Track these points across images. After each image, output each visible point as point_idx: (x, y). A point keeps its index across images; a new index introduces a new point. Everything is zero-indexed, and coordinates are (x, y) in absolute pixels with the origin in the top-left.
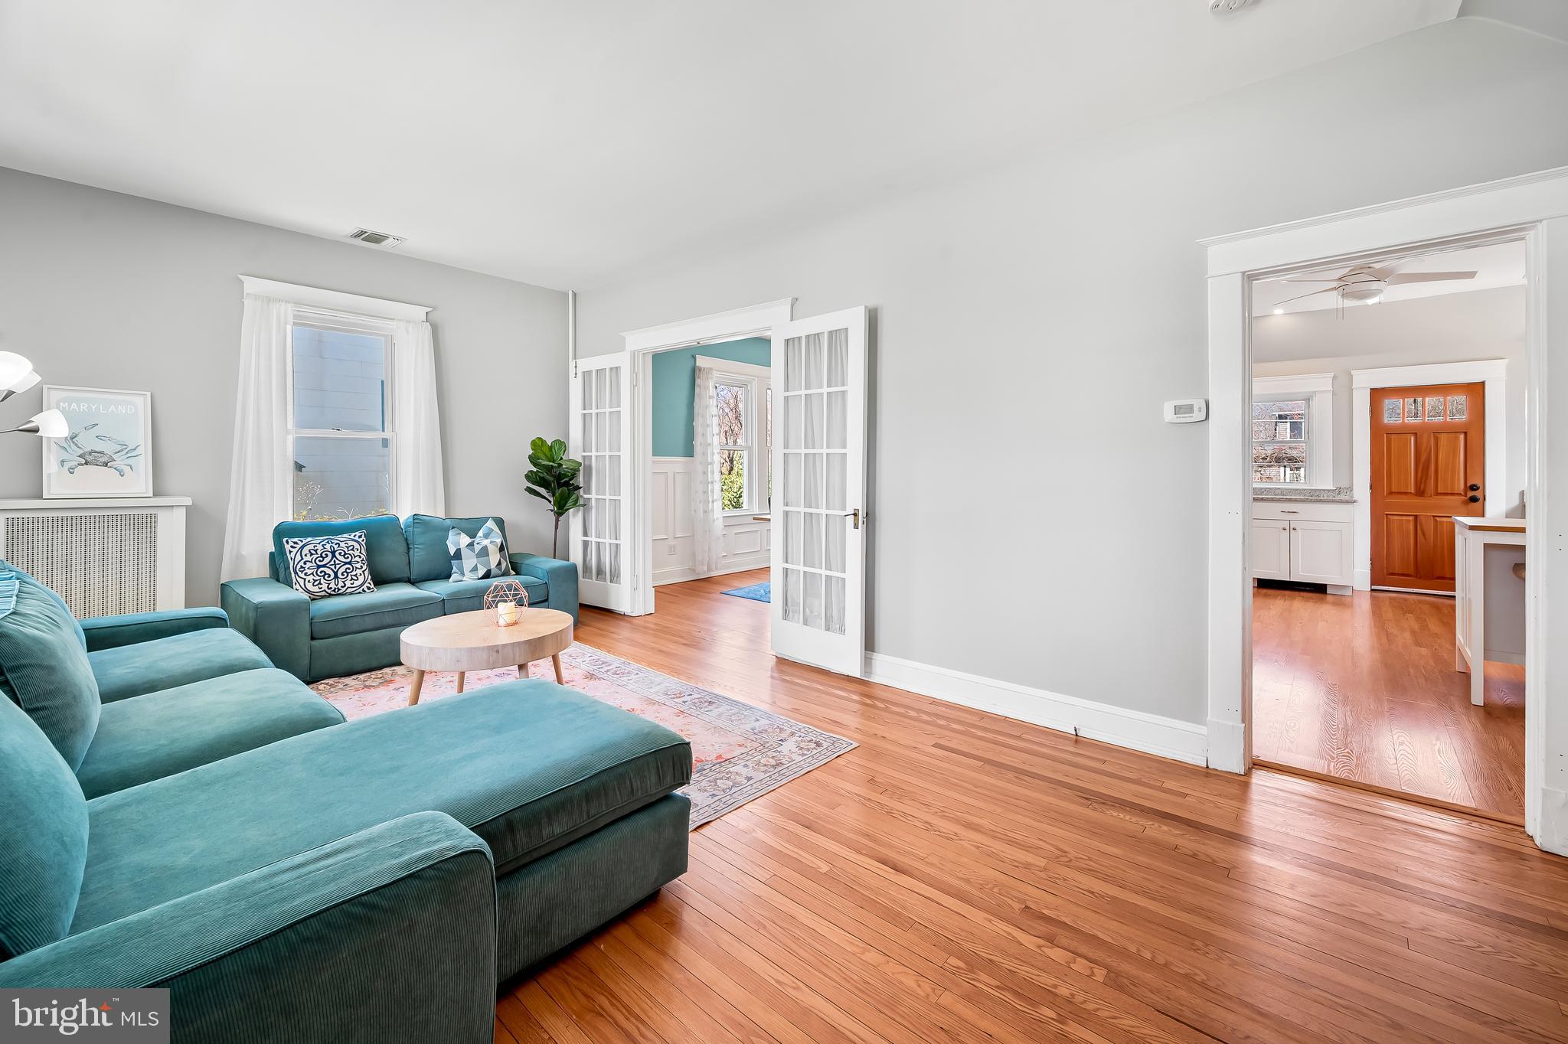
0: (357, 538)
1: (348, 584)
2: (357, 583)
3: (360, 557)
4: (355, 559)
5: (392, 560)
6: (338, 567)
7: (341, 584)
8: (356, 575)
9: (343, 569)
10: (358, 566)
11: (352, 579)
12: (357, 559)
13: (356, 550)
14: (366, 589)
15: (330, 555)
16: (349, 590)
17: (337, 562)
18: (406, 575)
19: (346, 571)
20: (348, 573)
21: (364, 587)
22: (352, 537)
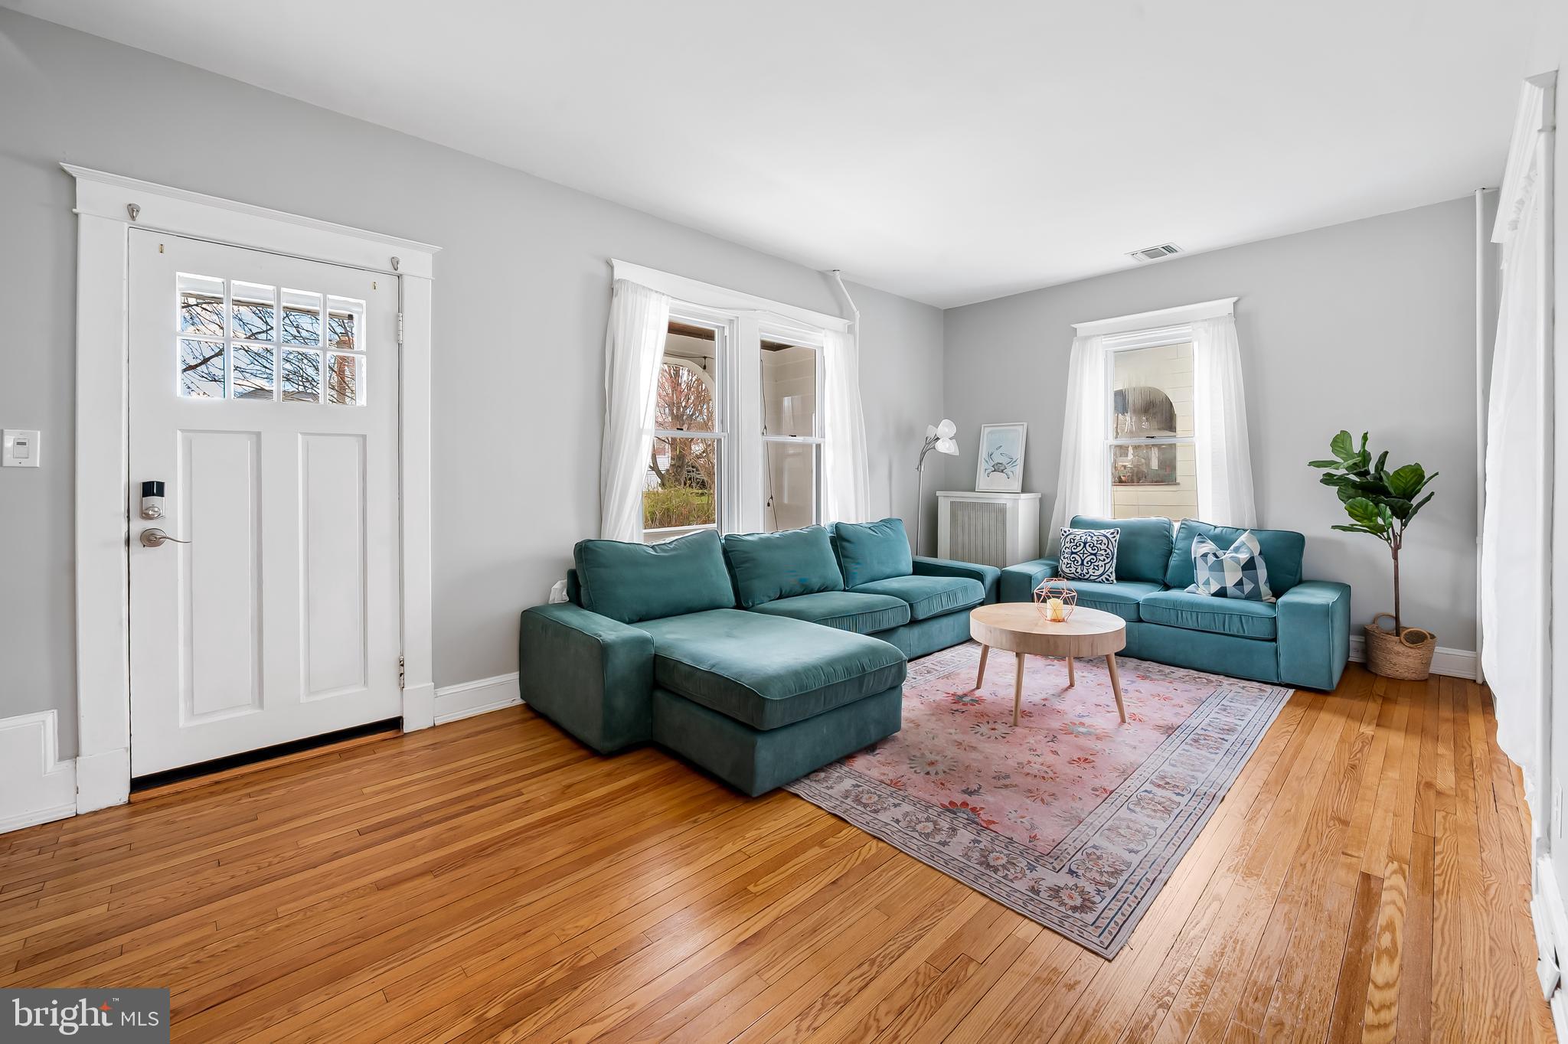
0: (1108, 535)
1: (1091, 571)
2: (1098, 573)
3: (1106, 551)
4: (1101, 552)
5: (1146, 561)
6: (1085, 555)
7: (1085, 571)
8: (1097, 566)
9: (1088, 559)
10: (1102, 558)
11: (1094, 568)
12: (1103, 552)
13: (1103, 544)
14: (1104, 580)
15: (1082, 545)
16: (1092, 578)
17: (1086, 552)
18: (1160, 577)
19: (1090, 561)
20: (1092, 563)
21: (1103, 577)
22: (1105, 533)
